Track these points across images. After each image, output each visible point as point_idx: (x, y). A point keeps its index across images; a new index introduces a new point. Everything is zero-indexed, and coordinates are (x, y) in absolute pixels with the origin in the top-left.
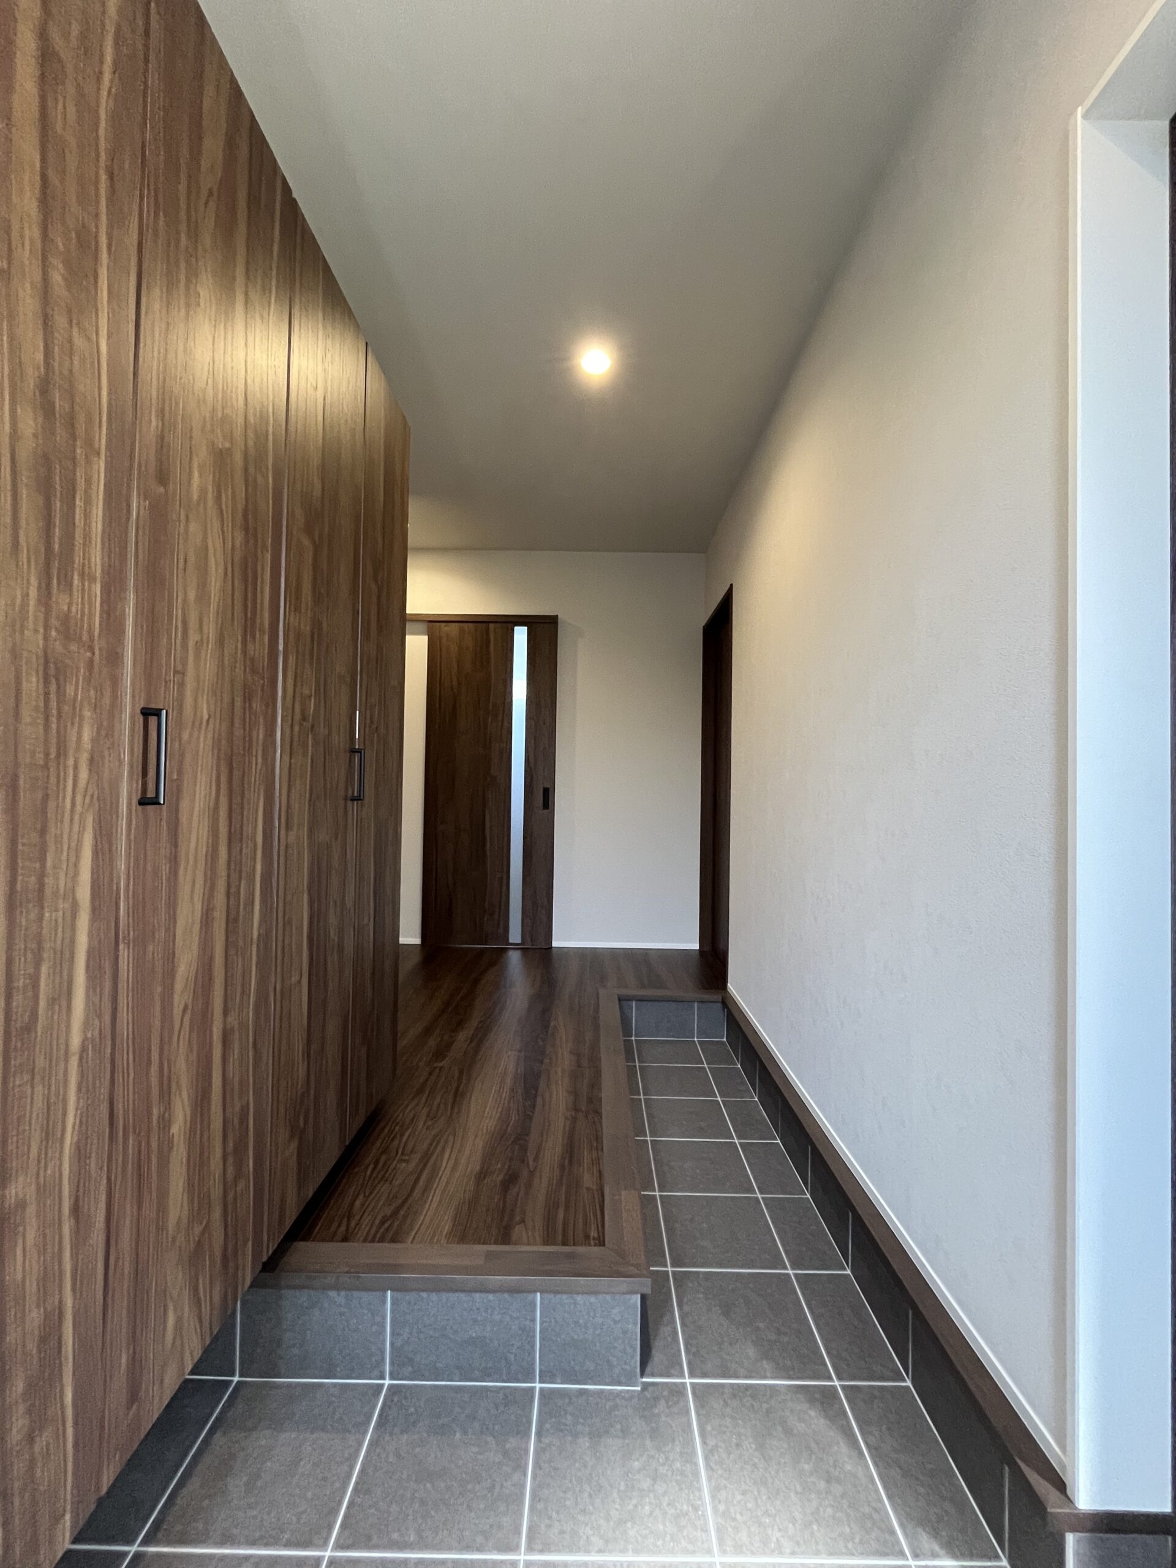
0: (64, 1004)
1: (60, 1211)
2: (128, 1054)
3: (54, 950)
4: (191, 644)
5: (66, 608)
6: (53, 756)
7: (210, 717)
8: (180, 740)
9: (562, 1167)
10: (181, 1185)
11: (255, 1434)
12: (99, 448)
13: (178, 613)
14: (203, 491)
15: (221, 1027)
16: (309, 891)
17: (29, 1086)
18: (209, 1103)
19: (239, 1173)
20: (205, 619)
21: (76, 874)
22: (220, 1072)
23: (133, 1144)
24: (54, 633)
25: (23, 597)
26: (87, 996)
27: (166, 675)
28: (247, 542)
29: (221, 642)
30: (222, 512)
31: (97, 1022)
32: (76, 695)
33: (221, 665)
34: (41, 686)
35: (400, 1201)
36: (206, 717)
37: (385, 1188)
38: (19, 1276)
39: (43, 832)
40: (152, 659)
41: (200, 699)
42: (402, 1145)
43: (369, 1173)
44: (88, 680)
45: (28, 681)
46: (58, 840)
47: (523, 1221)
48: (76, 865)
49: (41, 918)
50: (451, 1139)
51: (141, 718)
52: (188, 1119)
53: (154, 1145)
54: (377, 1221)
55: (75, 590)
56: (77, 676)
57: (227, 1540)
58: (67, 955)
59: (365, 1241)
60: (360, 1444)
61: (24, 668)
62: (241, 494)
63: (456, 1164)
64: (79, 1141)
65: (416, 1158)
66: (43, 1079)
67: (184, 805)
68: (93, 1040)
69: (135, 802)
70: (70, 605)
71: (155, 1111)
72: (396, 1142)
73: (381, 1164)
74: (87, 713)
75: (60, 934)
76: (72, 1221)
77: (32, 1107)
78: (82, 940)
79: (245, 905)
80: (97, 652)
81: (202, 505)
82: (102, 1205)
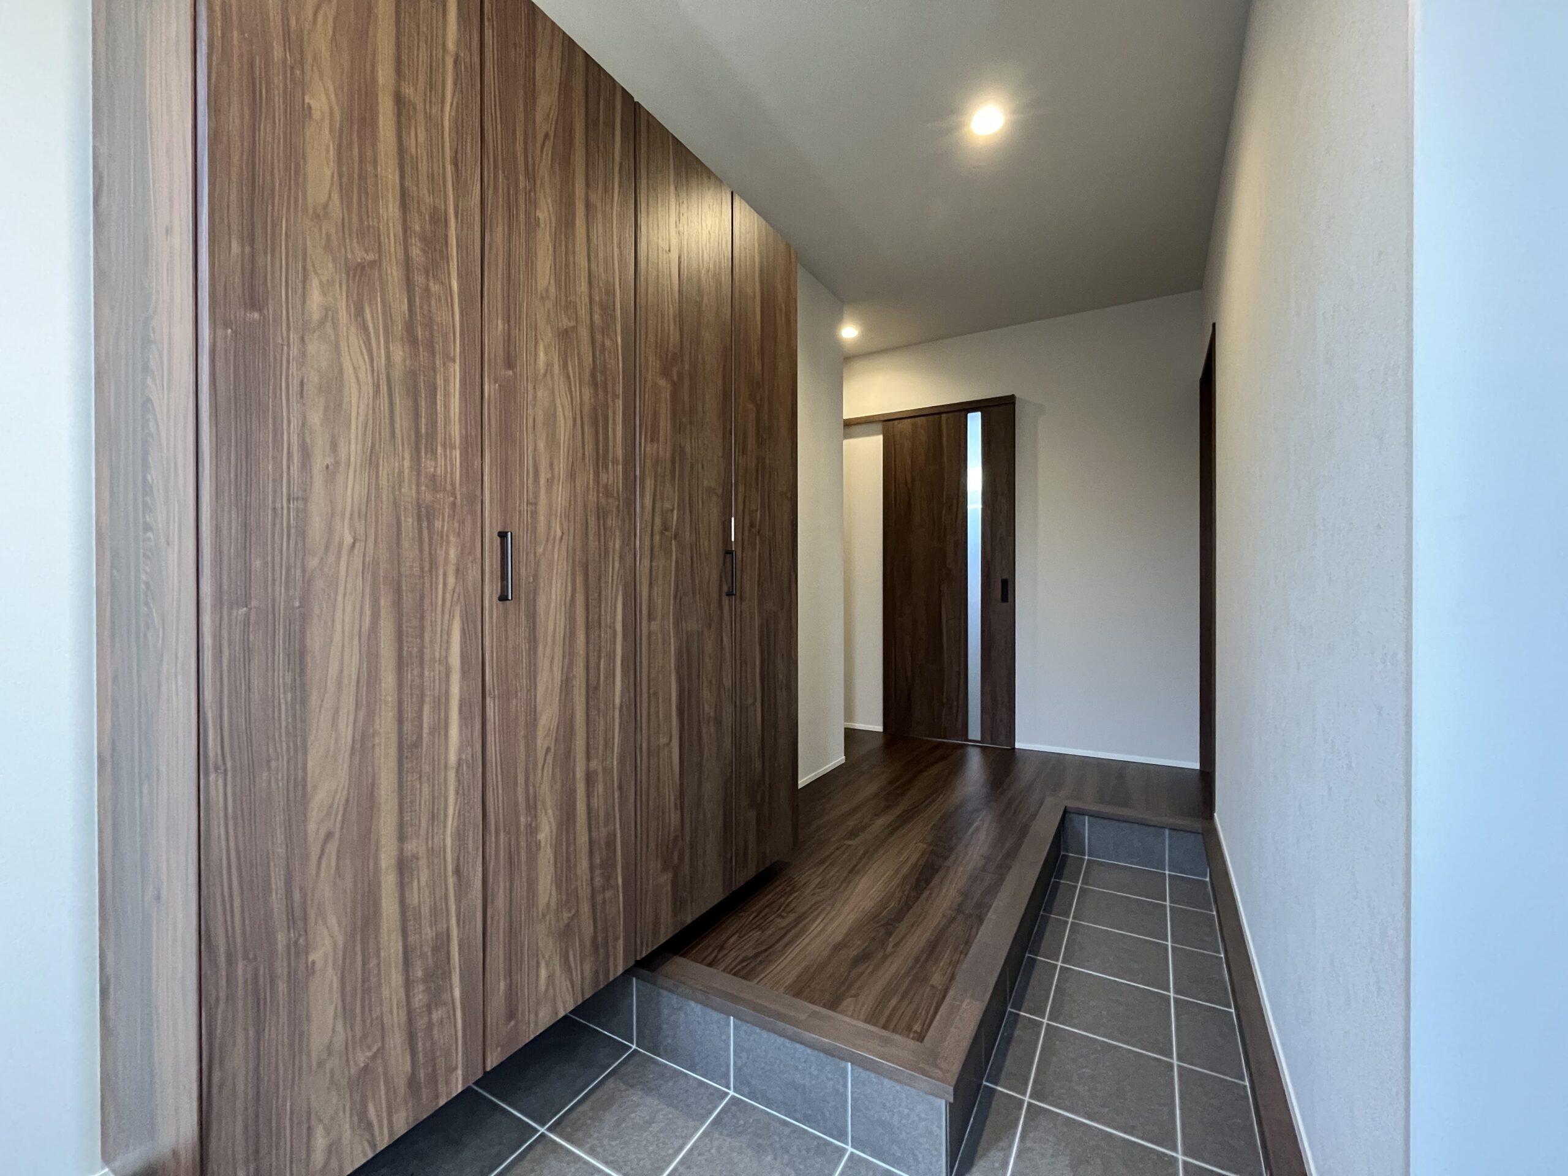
0: (443, 733)
1: (445, 868)
2: (497, 776)
3: (434, 696)
4: (542, 481)
5: (432, 470)
6: (426, 569)
7: (563, 533)
8: (535, 553)
9: (917, 960)
10: (549, 877)
11: (632, 1091)
12: (454, 356)
13: (528, 460)
14: (549, 365)
15: (584, 768)
16: (678, 671)
17: (418, 783)
18: (575, 823)
19: (607, 885)
20: (556, 462)
21: (448, 649)
22: (585, 803)
23: (504, 840)
24: (423, 488)
25: (399, 468)
26: (461, 730)
27: (520, 506)
28: (596, 394)
29: (572, 476)
30: (569, 378)
31: (469, 749)
32: (443, 526)
33: (573, 494)
34: (416, 523)
35: (764, 948)
36: (559, 533)
37: (757, 934)
38: (416, 901)
39: (422, 618)
40: (506, 497)
41: (553, 521)
42: (786, 903)
43: (751, 918)
44: (452, 516)
45: (406, 521)
46: (433, 624)
47: (856, 996)
48: (448, 642)
49: (422, 675)
50: (829, 908)
51: (499, 539)
52: (554, 831)
53: (523, 844)
54: (740, 958)
55: (439, 457)
56: (443, 514)
57: (592, 1152)
58: (443, 700)
59: (724, 970)
60: (696, 1129)
61: (402, 513)
62: (588, 360)
63: (824, 929)
64: (458, 826)
65: (791, 917)
66: (429, 780)
67: (541, 602)
68: (467, 760)
69: (495, 598)
70: (435, 468)
71: (522, 819)
72: (782, 900)
73: (763, 914)
74: (452, 539)
75: (437, 687)
76: (455, 877)
77: (420, 795)
78: (455, 690)
79: (606, 678)
80: (458, 497)
81: (549, 376)
82: (480, 875)
